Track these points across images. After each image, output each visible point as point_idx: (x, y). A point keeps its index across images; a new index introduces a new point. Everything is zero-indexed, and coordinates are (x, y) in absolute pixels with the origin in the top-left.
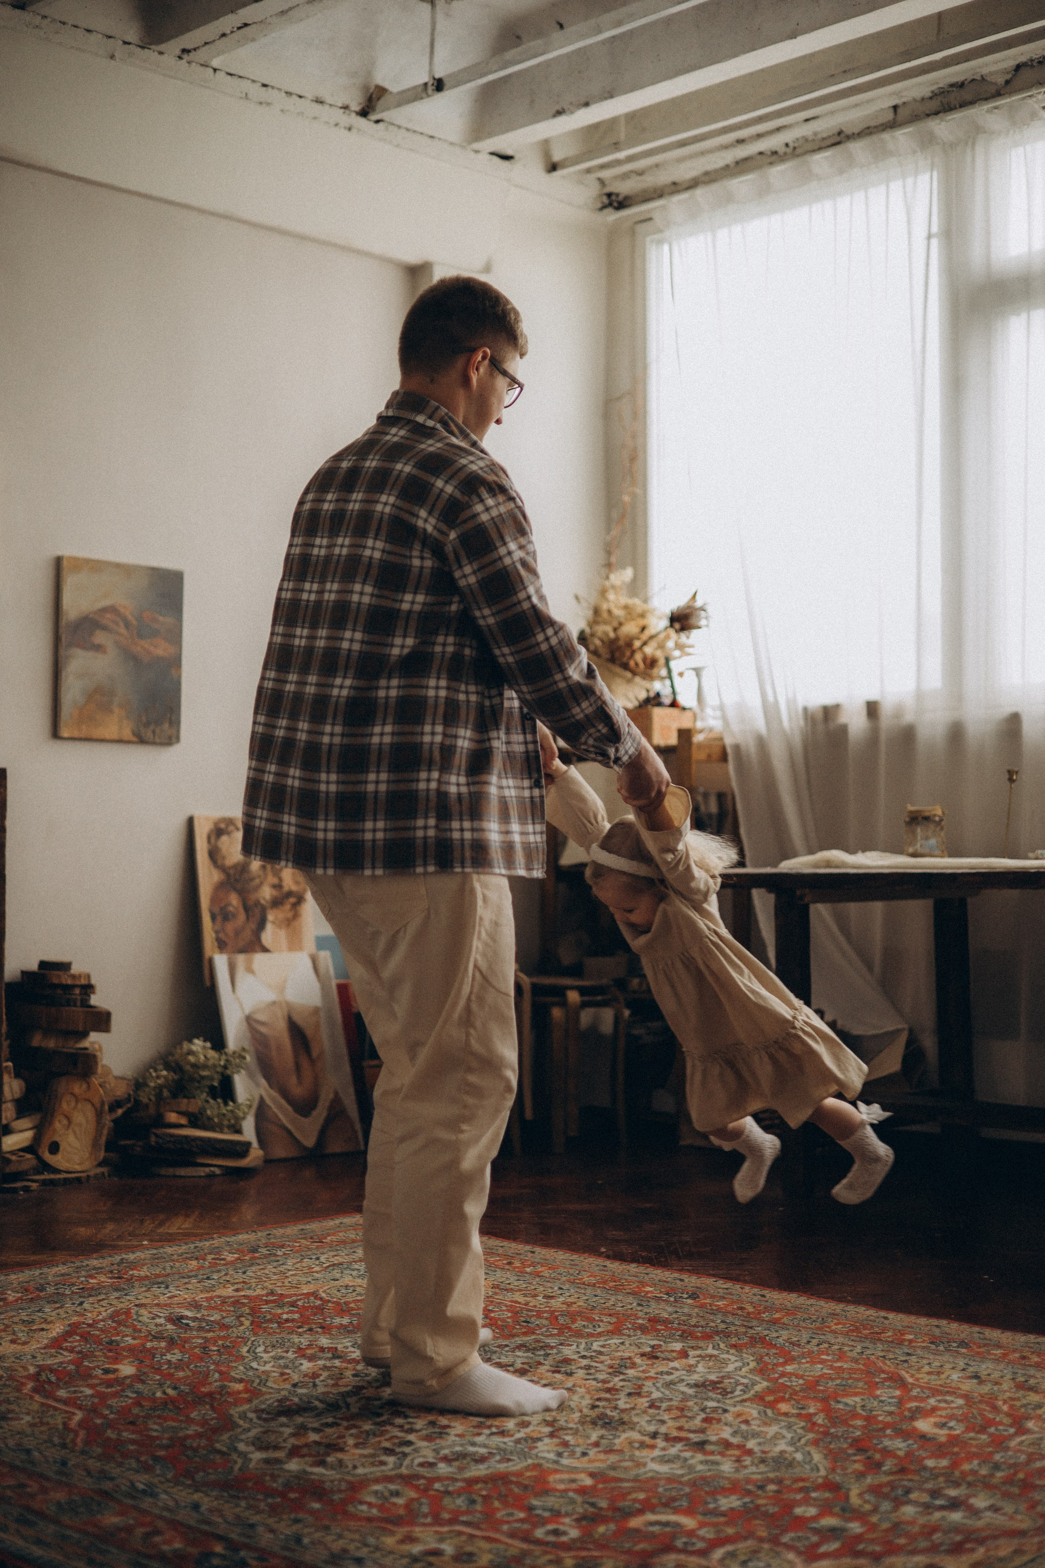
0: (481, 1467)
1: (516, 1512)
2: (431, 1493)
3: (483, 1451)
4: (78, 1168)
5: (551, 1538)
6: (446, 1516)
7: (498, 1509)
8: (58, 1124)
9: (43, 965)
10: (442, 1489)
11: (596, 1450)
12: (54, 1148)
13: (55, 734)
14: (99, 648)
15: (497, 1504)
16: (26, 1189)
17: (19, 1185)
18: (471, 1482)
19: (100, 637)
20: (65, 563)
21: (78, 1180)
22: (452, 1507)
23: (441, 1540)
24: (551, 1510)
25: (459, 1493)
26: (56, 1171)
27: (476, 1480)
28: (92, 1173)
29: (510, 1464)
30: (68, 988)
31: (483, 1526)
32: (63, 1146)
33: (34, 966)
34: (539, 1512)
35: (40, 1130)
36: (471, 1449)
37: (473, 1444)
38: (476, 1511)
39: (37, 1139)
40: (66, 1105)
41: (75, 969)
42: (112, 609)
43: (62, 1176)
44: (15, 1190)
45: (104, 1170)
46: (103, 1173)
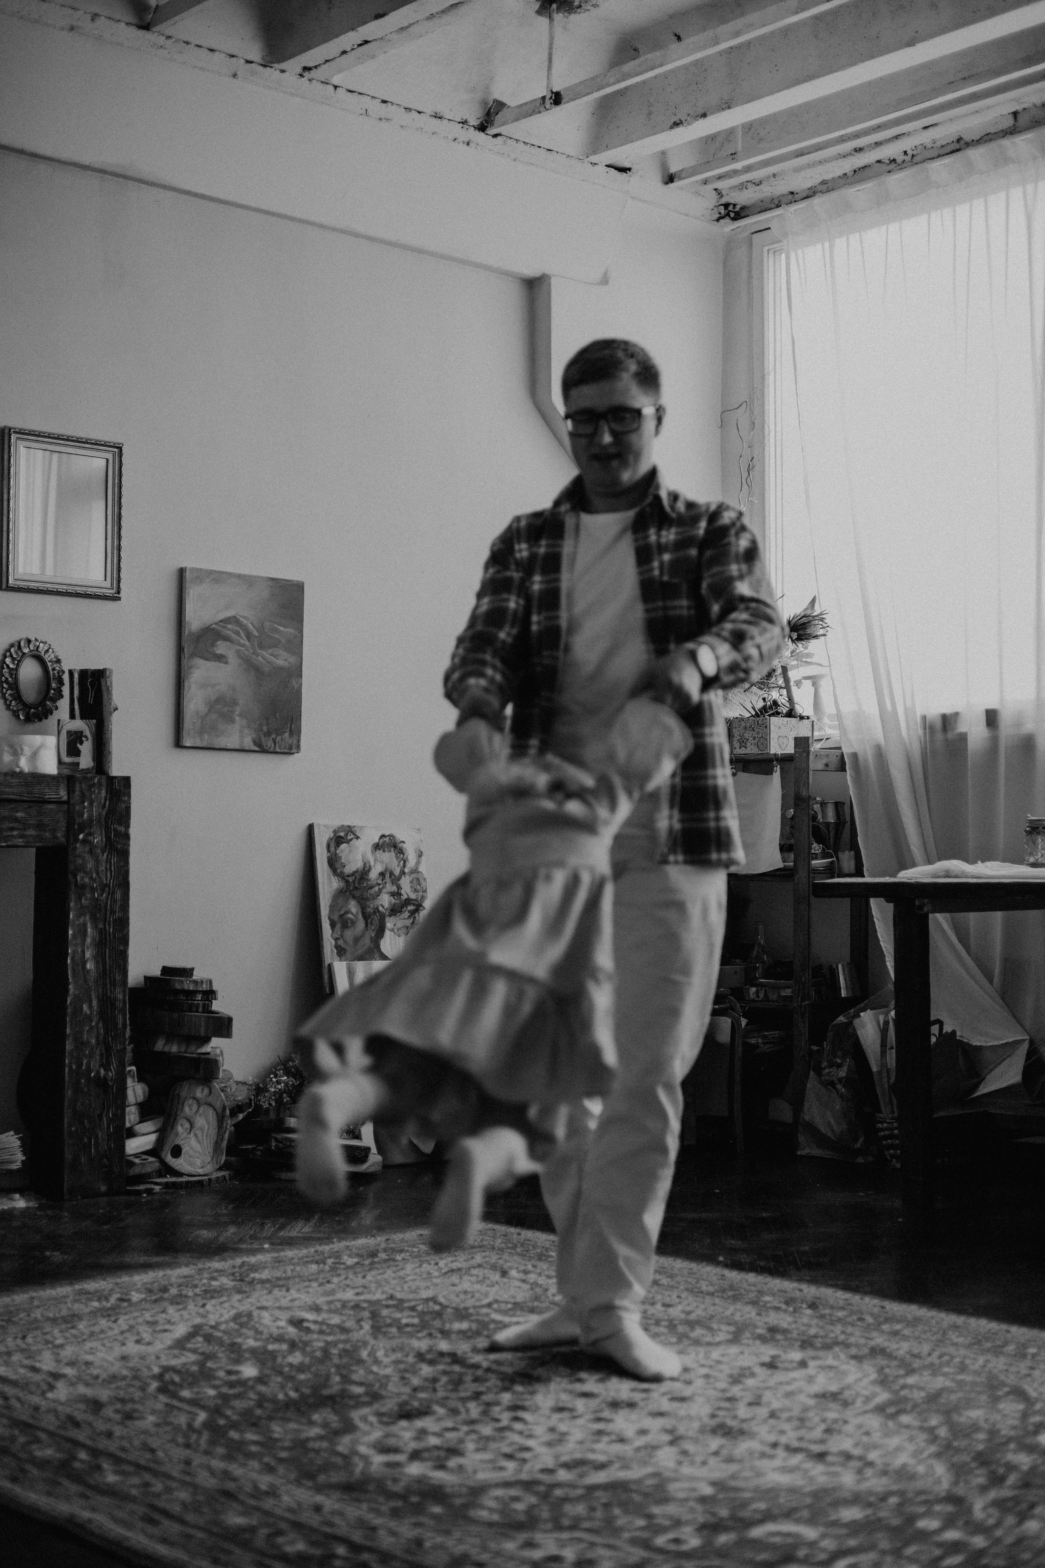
0: (601, 1474)
1: (636, 1520)
2: (552, 1499)
3: (602, 1458)
4: (200, 1171)
5: (672, 1547)
6: (566, 1523)
7: (618, 1517)
8: (181, 1128)
9: (166, 970)
10: (562, 1495)
11: (716, 1459)
12: (177, 1152)
13: (178, 743)
14: (221, 658)
15: (617, 1511)
16: (149, 1192)
17: (142, 1187)
18: (591, 1489)
19: (221, 648)
20: (188, 575)
21: (200, 1183)
22: (573, 1513)
23: (563, 1546)
24: (671, 1518)
25: (579, 1500)
26: (179, 1174)
27: (596, 1487)
28: (213, 1177)
29: (630, 1471)
30: (191, 994)
31: (604, 1533)
32: (185, 1149)
33: (157, 972)
34: (659, 1520)
35: (163, 1133)
38: (597, 1518)
39: (160, 1143)
40: (188, 1109)
41: (197, 975)
42: (234, 620)
43: (184, 1179)
44: (138, 1193)
45: (225, 1173)
46: (224, 1177)
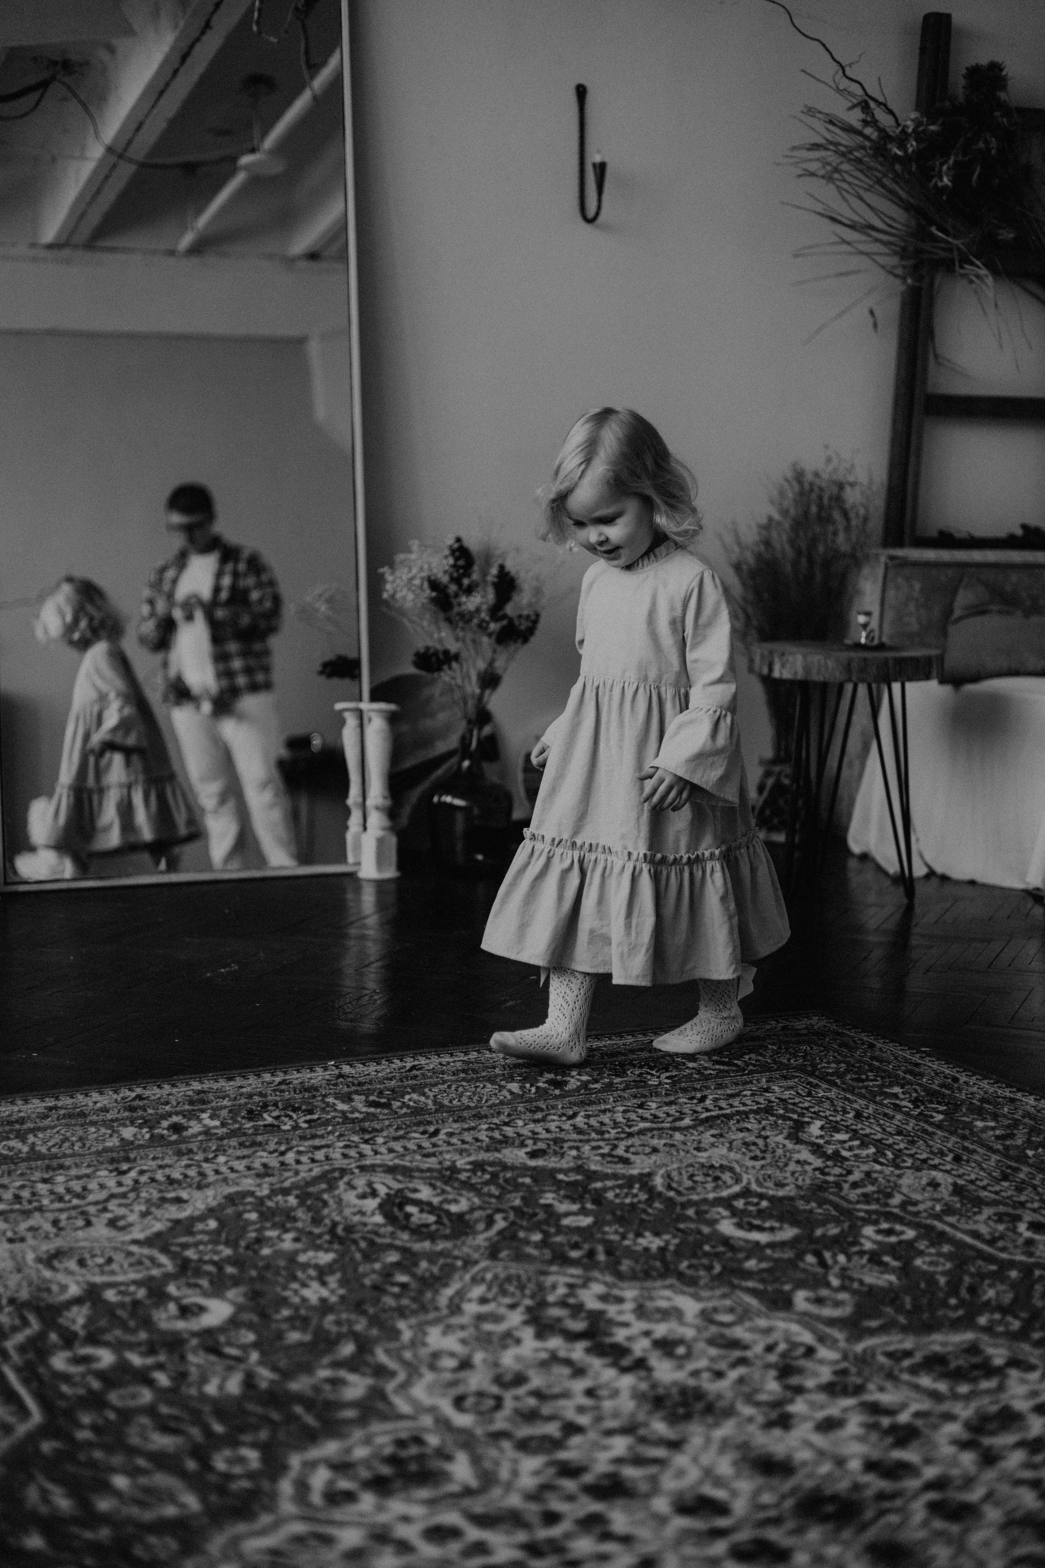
0: (937, 1348)
1: (925, 1267)
2: (1024, 1315)
3: (925, 1381)
5: (898, 1227)
6: (1014, 1274)
7: (943, 1273)
10: (1009, 1319)
11: (749, 1354)
15: (942, 1280)
18: (966, 1322)
22: (1002, 1288)
23: (1029, 1242)
24: (880, 1263)
25: (987, 1306)
27: (956, 1325)
29: (891, 1348)
31: (972, 1253)
34: (895, 1264)
36: (942, 1387)
37: (936, 1396)
38: (972, 1275)
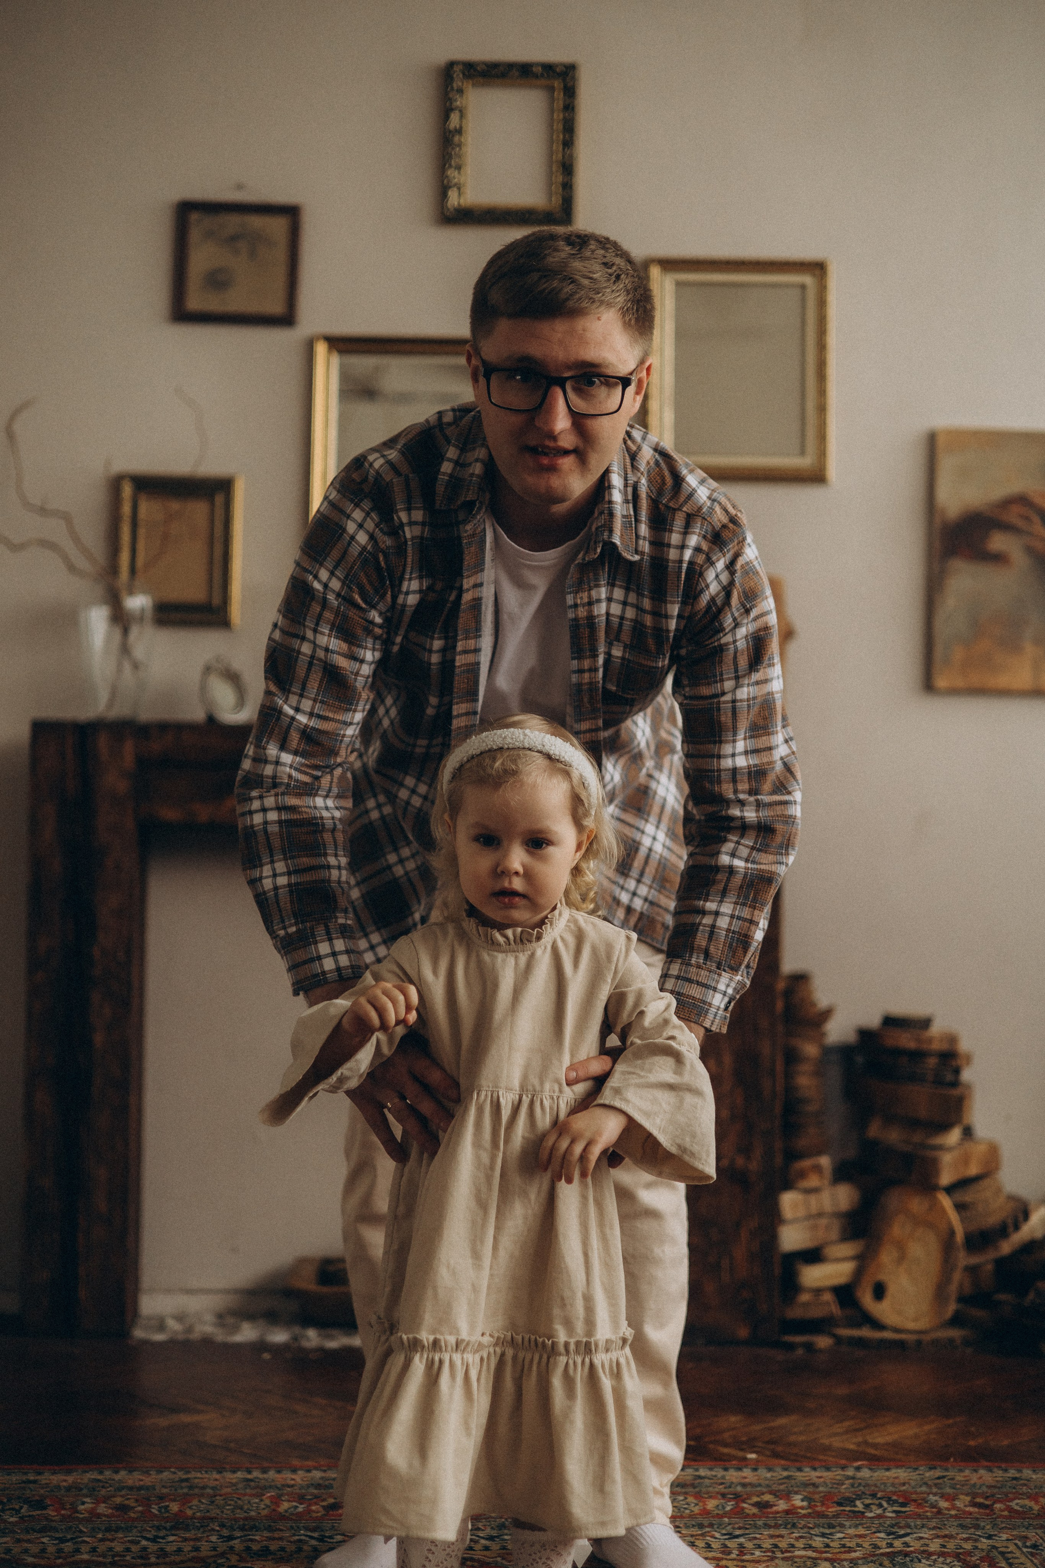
4: (911, 1325)
8: (887, 1256)
9: (890, 1022)
12: (879, 1291)
13: (928, 686)
14: (999, 559)
16: (809, 1347)
17: (799, 1339)
19: (998, 542)
20: (941, 441)
21: (901, 1345)
26: (877, 1325)
28: (927, 1338)
30: (918, 1055)
32: (892, 1289)
33: (874, 1021)
35: (863, 1261)
39: (858, 1274)
40: (898, 1229)
41: (936, 1029)
42: (1022, 500)
43: (887, 1335)
44: (791, 1347)
45: (955, 1333)
46: (951, 1341)
